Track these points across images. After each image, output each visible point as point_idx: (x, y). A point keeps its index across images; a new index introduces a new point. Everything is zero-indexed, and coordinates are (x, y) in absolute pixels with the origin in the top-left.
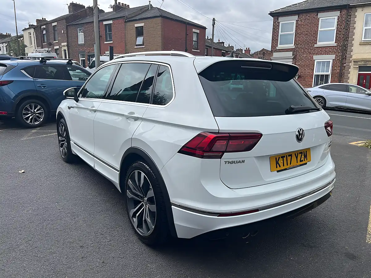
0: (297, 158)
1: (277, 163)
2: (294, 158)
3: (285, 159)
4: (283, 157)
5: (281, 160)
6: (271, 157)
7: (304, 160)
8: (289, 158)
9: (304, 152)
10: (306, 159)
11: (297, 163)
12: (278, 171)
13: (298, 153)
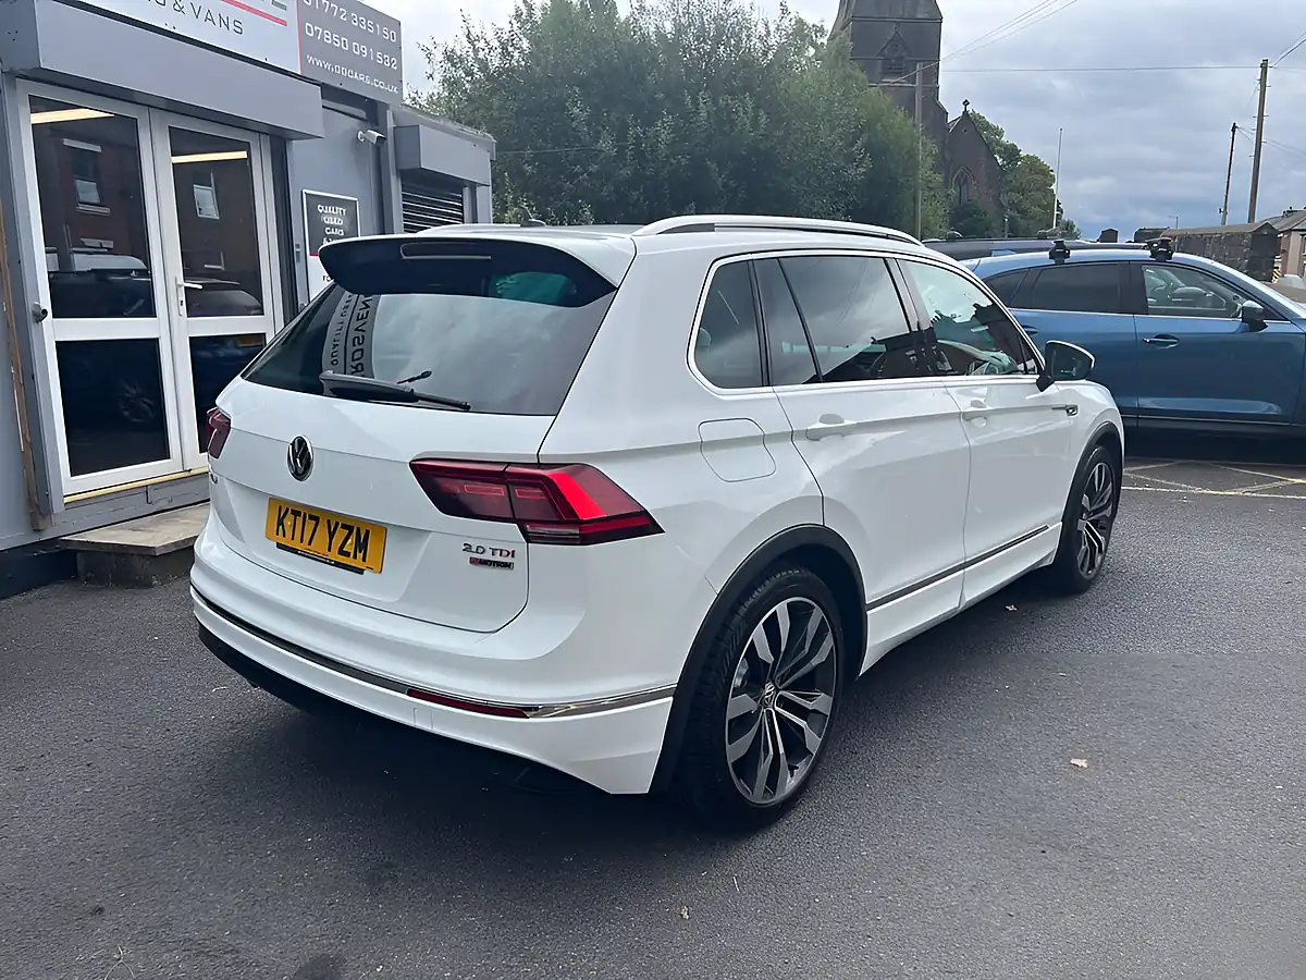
0: (331, 535)
1: (280, 522)
2: (322, 532)
3: (300, 520)
4: (296, 513)
5: (290, 516)
6: (273, 500)
7: (352, 554)
8: (310, 525)
9: (358, 530)
10: (360, 555)
11: (329, 550)
12: (279, 546)
13: (337, 524)
